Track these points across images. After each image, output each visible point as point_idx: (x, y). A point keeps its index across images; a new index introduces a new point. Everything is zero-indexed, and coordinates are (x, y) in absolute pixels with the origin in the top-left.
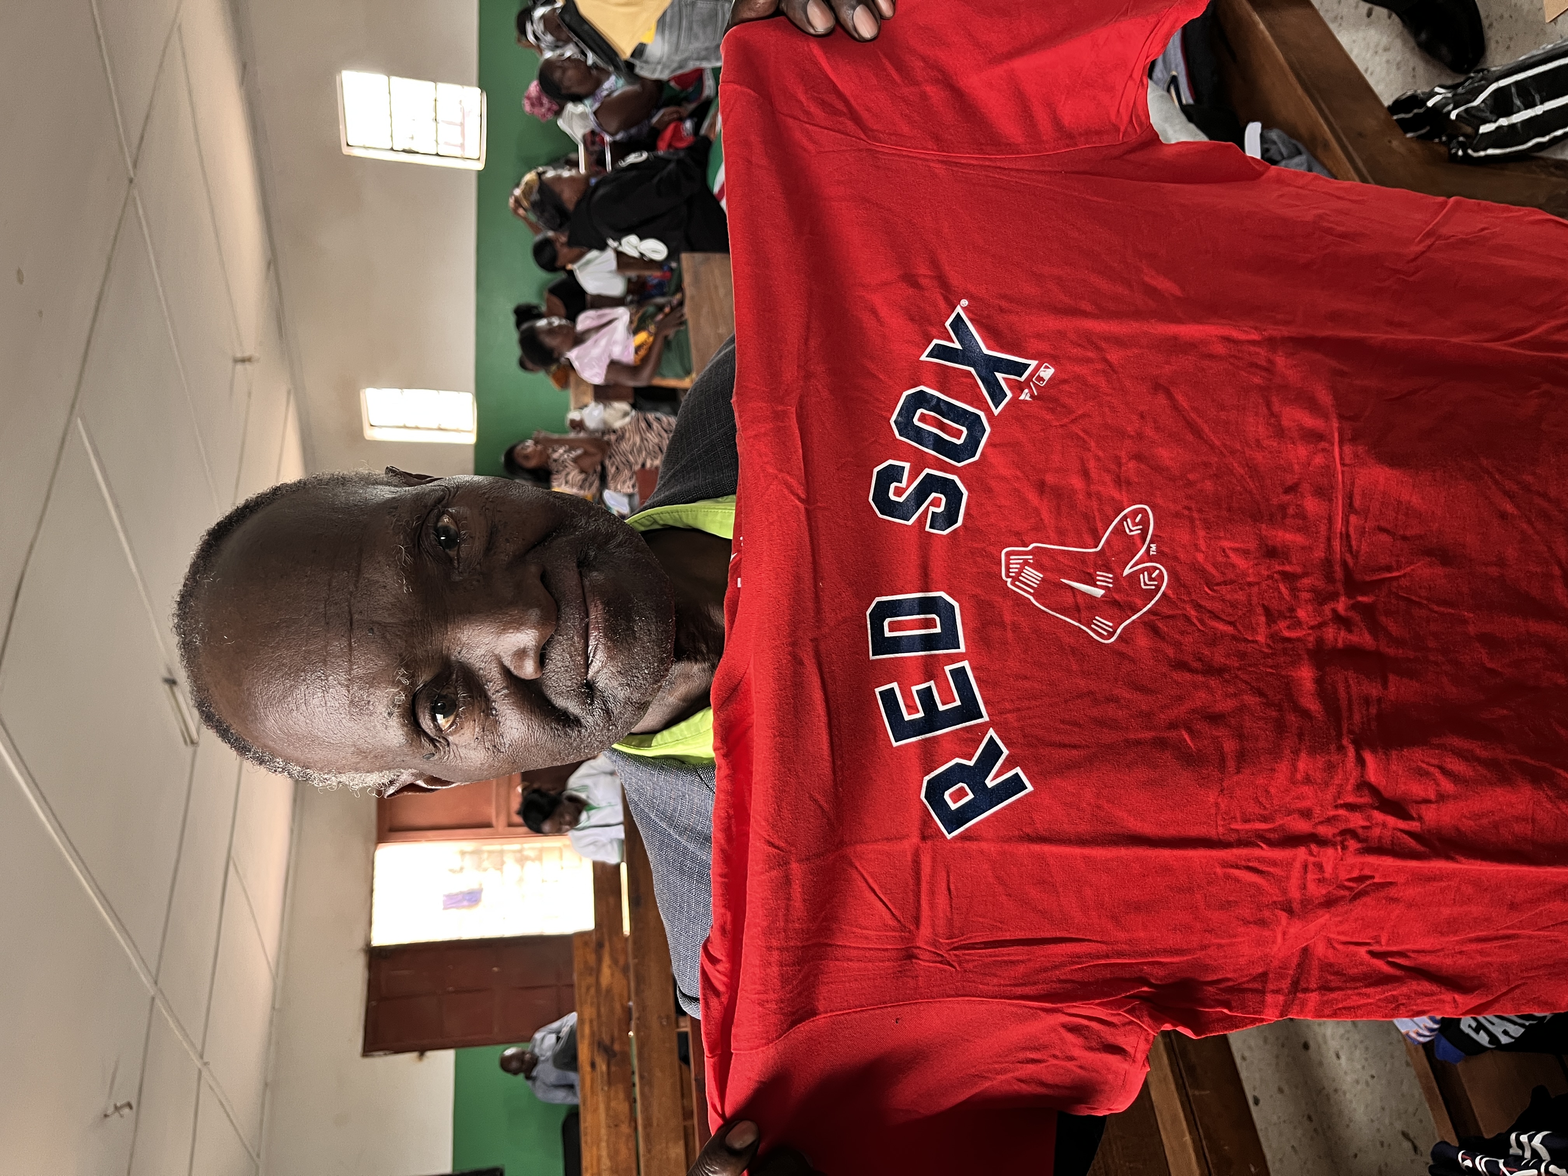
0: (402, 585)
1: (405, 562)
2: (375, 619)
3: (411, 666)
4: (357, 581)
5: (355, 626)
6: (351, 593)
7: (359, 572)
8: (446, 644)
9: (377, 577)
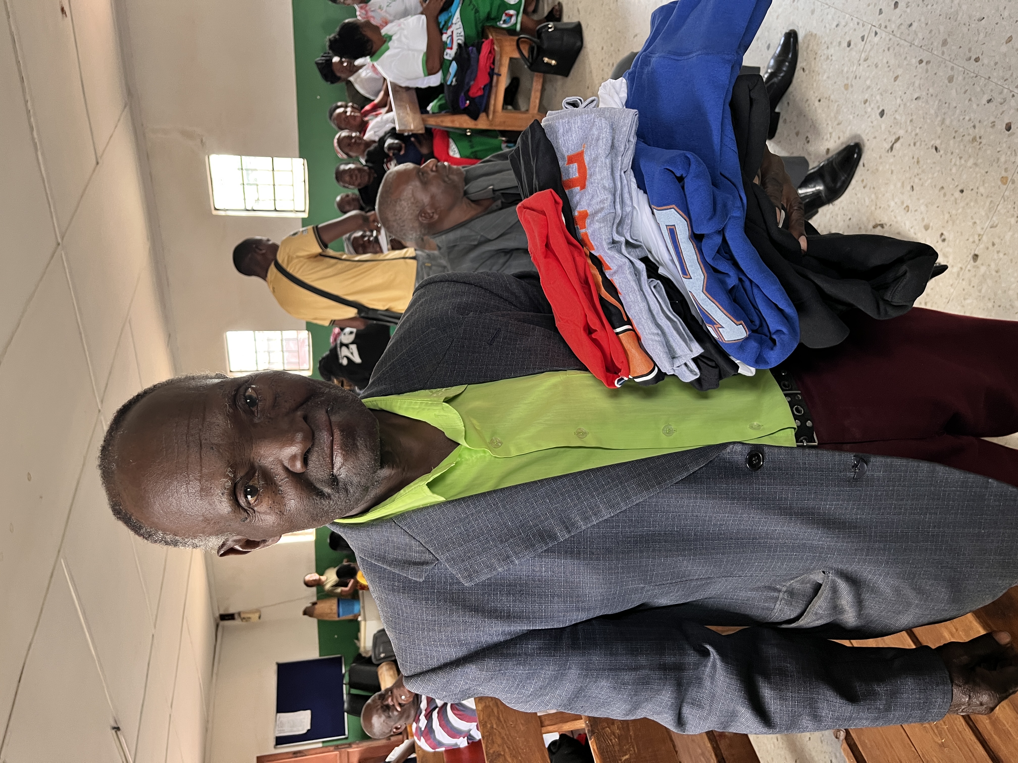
0: (227, 425)
1: (229, 412)
2: (213, 442)
3: (234, 467)
4: (203, 423)
5: (203, 446)
6: (200, 430)
7: (204, 419)
8: (252, 455)
9: (214, 420)
